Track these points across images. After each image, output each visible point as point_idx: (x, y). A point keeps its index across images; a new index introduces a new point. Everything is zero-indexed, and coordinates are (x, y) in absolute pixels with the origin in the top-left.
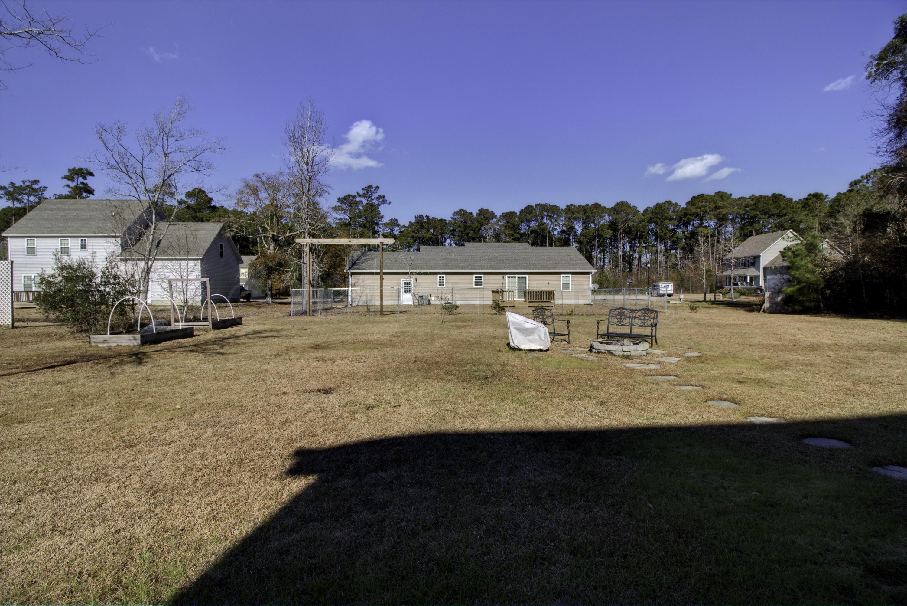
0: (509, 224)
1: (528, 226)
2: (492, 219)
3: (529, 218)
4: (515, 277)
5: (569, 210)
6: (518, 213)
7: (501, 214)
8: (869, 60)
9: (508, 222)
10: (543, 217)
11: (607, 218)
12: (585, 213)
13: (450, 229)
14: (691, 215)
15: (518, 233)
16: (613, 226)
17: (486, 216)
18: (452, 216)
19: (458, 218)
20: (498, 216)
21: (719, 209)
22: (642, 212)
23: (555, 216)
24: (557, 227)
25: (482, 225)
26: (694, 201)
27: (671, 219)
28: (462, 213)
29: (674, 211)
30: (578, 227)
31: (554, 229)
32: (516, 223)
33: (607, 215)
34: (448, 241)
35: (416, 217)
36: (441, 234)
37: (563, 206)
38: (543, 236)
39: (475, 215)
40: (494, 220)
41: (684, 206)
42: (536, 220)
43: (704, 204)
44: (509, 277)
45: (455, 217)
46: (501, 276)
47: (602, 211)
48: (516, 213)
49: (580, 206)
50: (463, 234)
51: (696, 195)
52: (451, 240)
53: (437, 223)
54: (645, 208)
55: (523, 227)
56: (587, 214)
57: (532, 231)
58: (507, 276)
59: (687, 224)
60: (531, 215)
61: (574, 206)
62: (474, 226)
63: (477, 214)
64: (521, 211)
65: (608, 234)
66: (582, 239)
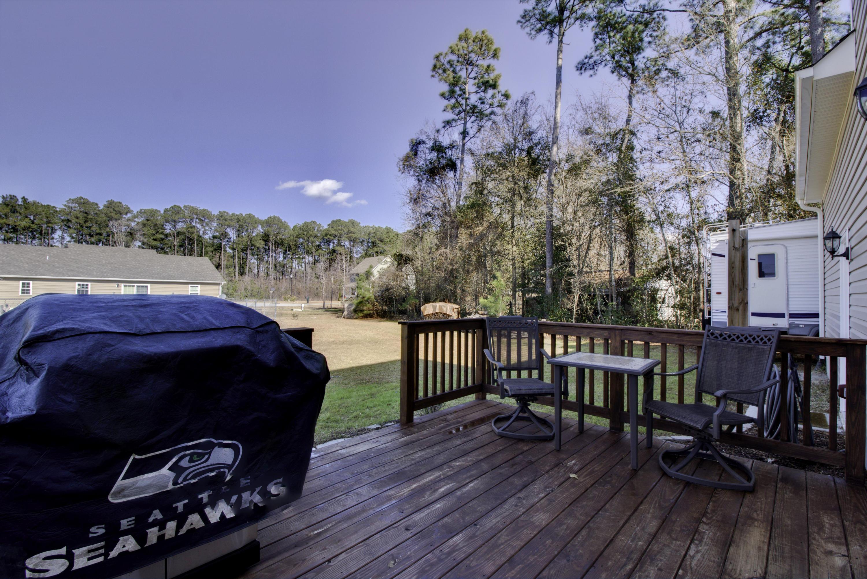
0: (149, 223)
1: (174, 226)
2: (126, 214)
3: (176, 218)
4: (134, 286)
5: (222, 216)
6: (162, 212)
7: (139, 210)
8: (398, 160)
9: (148, 220)
10: (192, 220)
11: (260, 229)
12: (238, 222)
13: (62, 218)
14: (330, 235)
15: (162, 233)
16: (266, 238)
17: (117, 209)
18: (66, 203)
19: (75, 207)
20: (135, 212)
21: (351, 233)
22: (292, 228)
23: (206, 221)
24: (209, 232)
25: (110, 219)
26: (334, 223)
27: (316, 236)
28: (82, 202)
29: (318, 231)
30: (232, 234)
31: (205, 233)
32: (158, 223)
33: (260, 226)
34: (58, 234)
35: (3, 197)
36: (48, 222)
37: (215, 212)
38: (191, 239)
39: (101, 207)
40: (129, 215)
41: (326, 227)
42: (184, 222)
43: (340, 228)
44: (125, 286)
45: (70, 205)
46: (115, 285)
47: (256, 223)
48: (160, 211)
49: (234, 214)
50: (82, 226)
51: (335, 220)
52: (64, 231)
53: (40, 209)
54: (295, 224)
55: (167, 227)
56: (240, 223)
57: (179, 233)
58: (122, 285)
59: (328, 242)
60: (178, 216)
61: (227, 213)
62: (99, 219)
63: (105, 206)
64: (166, 211)
65: (261, 244)
66: (235, 247)
